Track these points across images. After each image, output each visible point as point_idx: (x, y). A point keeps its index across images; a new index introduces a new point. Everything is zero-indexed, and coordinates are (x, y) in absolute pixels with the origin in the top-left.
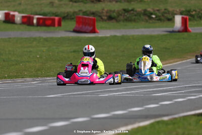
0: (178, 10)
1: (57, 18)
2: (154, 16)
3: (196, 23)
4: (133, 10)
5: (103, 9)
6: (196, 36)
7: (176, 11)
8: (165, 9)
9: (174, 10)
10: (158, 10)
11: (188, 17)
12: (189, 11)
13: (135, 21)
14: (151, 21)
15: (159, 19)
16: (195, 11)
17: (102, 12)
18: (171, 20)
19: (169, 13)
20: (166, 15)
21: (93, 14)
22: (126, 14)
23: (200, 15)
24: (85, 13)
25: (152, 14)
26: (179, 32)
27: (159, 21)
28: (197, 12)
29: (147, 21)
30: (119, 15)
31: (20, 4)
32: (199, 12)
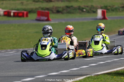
0: (99, 6)
1: (25, 12)
2: (84, 10)
3: (110, 14)
4: (72, 6)
5: (53, 6)
8: (92, 6)
9: (97, 6)
10: (87, 7)
11: (105, 10)
12: (106, 7)
13: (73, 13)
14: (83, 13)
15: (88, 12)
16: (110, 6)
17: (53, 8)
18: (95, 12)
19: (94, 8)
20: (92, 9)
21: (48, 9)
23: (113, 9)
24: (42, 9)
25: (83, 9)
26: (100, 19)
29: (80, 13)
30: (63, 9)
31: (3, 4)
32: (112, 7)
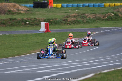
0: (42, 19)
2: (28, 23)
3: (53, 26)
4: (15, 19)
6: (54, 35)
7: (41, 20)
8: (35, 18)
9: (40, 19)
10: (30, 19)
11: (48, 23)
12: (49, 20)
13: (17, 26)
14: (26, 26)
16: (53, 19)
18: (39, 25)
19: (37, 21)
20: (35, 22)
22: (11, 21)
23: (55, 22)
25: (27, 21)
26: (43, 32)
27: (31, 26)
28: (54, 20)
32: (55, 20)
